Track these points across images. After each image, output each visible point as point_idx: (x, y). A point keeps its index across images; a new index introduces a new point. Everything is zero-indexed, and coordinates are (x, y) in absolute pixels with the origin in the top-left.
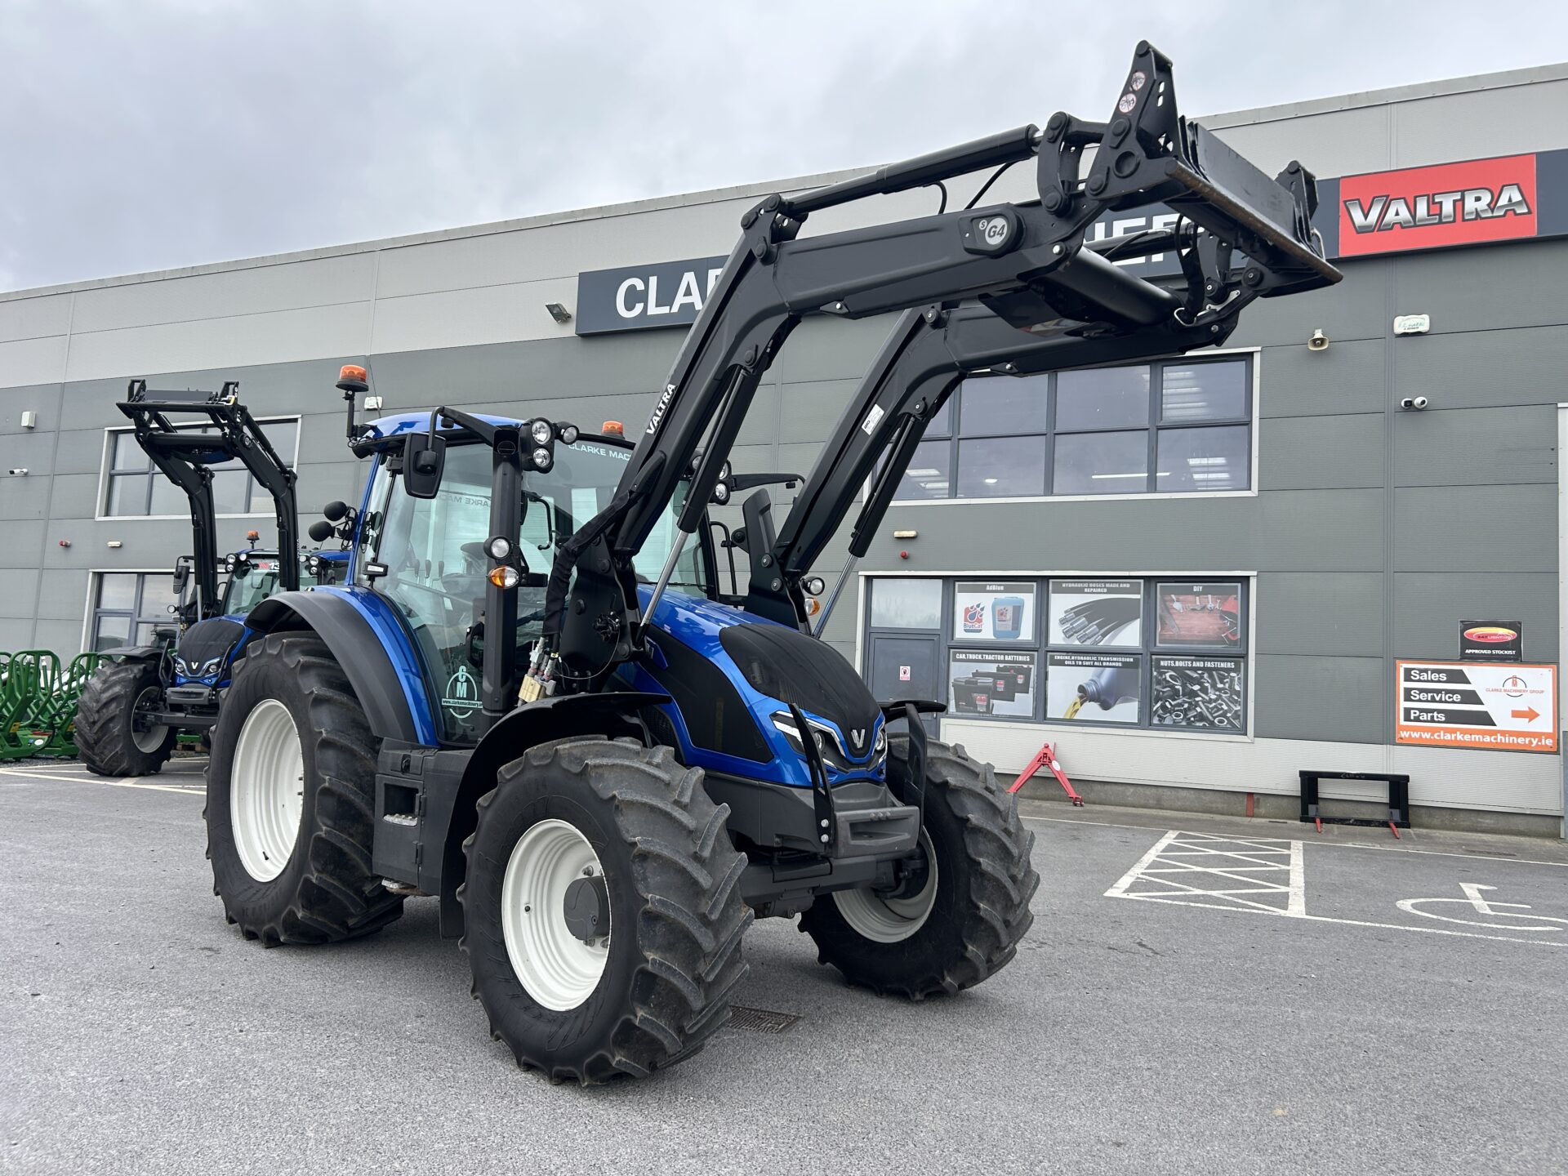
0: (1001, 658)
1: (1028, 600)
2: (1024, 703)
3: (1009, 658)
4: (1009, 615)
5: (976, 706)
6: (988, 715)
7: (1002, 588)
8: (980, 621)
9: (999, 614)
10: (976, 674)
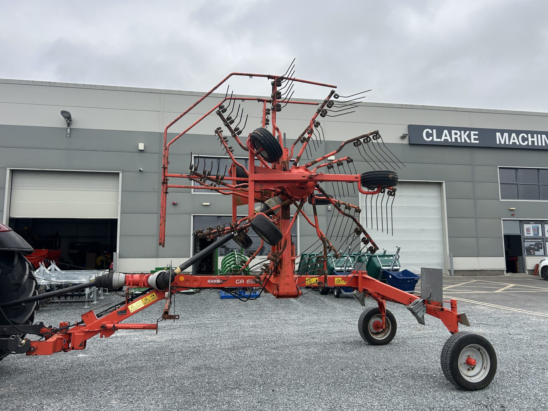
0: (535, 241)
1: (540, 226)
2: (542, 252)
3: (537, 241)
4: (536, 230)
5: (531, 253)
6: (534, 255)
7: (534, 223)
8: (530, 231)
9: (534, 230)
10: (530, 245)
